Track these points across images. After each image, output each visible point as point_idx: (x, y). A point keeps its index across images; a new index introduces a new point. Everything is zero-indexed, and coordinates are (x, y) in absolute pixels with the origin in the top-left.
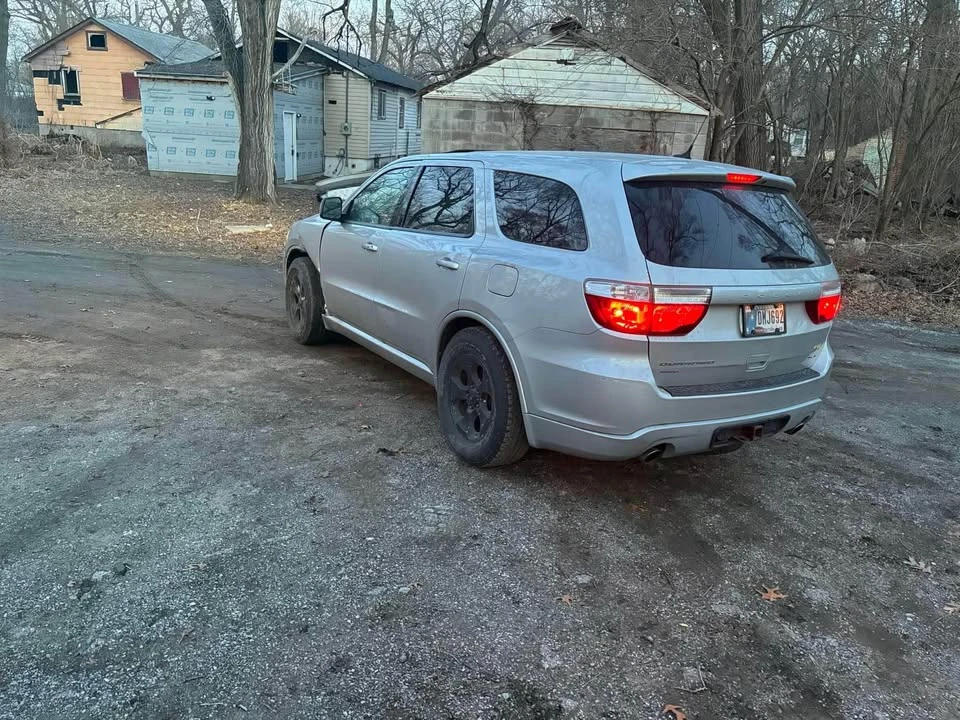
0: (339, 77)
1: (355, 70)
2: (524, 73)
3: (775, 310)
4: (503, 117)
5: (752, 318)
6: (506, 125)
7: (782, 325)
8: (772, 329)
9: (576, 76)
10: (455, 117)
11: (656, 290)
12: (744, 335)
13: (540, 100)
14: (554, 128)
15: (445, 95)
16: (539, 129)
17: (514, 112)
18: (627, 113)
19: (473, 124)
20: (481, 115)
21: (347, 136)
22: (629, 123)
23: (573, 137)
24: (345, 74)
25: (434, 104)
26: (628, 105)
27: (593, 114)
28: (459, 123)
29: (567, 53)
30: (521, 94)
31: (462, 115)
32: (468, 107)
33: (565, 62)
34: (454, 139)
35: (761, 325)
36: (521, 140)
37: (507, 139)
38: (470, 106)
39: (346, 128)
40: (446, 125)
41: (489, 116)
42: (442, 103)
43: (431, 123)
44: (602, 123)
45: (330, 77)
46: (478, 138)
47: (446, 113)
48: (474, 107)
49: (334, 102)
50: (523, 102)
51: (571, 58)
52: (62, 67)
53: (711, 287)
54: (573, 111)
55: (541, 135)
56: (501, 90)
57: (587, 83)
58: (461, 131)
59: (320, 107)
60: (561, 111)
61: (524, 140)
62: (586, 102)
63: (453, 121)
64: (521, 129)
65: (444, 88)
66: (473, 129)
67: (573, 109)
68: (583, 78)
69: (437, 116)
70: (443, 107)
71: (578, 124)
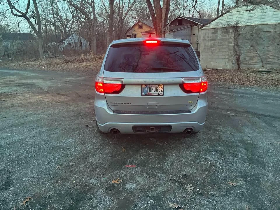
0: (196, 27)
1: (201, 24)
2: (234, 17)
3: (158, 87)
4: (227, 32)
5: (146, 89)
6: (228, 35)
7: (162, 92)
8: (156, 94)
9: (253, 15)
10: (211, 34)
11: (104, 79)
12: (142, 95)
13: (240, 25)
14: (245, 34)
15: (208, 28)
16: (240, 34)
17: (231, 30)
18: (274, 25)
19: (217, 35)
20: (219, 32)
21: (198, 44)
22: (274, 29)
23: (252, 36)
24: (198, 25)
25: (204, 31)
26: (274, 22)
27: (260, 27)
28: (213, 36)
29: (250, 7)
30: (233, 23)
31: (213, 33)
32: (215, 31)
33: (249, 11)
34: (210, 41)
35: (151, 92)
36: (233, 39)
37: (228, 39)
38: (216, 30)
39: (197, 41)
40: (208, 37)
41: (222, 33)
42: (207, 30)
43: (204, 37)
44: (264, 30)
45: (193, 27)
46: (219, 40)
47: (208, 33)
48: (218, 30)
49: (195, 34)
50: (234, 26)
51: (251, 9)
52: (133, 34)
53: (123, 78)
54: (253, 27)
55: (240, 36)
56: (226, 23)
57: (258, 16)
58: (213, 38)
59: (190, 36)
60: (248, 27)
61: (234, 39)
62: (257, 23)
63: (210, 35)
64: (233, 35)
65: (208, 25)
66: (217, 37)
67: (253, 26)
68: (256, 15)
69: (206, 34)
70: (207, 31)
71: (254, 31)
